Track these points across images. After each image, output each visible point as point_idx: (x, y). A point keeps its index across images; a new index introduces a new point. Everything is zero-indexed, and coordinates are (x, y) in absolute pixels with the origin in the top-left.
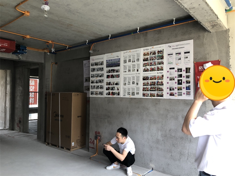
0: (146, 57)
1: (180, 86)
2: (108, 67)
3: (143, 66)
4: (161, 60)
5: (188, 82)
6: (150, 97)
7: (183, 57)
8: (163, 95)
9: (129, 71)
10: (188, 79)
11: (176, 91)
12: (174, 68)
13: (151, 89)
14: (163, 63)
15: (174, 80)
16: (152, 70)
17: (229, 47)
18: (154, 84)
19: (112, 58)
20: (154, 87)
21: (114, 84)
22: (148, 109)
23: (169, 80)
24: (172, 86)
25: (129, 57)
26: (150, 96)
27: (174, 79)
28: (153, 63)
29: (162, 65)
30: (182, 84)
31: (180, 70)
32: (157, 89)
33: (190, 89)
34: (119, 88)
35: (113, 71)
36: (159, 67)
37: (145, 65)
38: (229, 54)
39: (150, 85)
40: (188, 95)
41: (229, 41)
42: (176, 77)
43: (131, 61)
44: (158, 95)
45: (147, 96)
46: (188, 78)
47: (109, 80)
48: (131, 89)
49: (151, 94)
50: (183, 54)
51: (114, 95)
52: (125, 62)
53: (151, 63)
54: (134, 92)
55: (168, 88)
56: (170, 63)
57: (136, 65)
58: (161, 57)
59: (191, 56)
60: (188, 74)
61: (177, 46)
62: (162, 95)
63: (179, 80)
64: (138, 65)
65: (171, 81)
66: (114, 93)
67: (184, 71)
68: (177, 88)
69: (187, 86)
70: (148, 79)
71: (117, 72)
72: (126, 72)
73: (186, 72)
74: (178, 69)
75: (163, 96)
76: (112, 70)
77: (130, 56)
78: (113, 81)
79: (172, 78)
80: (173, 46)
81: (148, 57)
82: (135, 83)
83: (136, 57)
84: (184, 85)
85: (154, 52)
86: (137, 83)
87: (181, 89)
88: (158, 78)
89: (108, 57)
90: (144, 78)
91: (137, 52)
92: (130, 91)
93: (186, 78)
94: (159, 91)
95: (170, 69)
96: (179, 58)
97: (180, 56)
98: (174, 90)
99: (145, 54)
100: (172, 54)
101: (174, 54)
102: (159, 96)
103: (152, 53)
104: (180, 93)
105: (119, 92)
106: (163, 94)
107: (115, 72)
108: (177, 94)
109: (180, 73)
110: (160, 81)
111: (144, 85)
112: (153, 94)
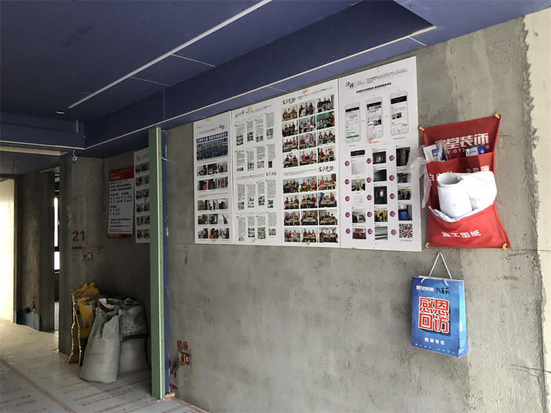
0: (290, 122)
1: (381, 207)
2: (201, 158)
3: (284, 151)
4: (326, 130)
5: (404, 195)
6: (304, 244)
7: (386, 116)
8: (337, 236)
9: (250, 166)
10: (403, 185)
11: (370, 223)
12: (362, 152)
13: (304, 217)
14: (333, 139)
15: (364, 188)
16: (307, 160)
17: (526, 67)
18: (311, 203)
19: (209, 131)
20: (312, 211)
21: (217, 206)
22: (299, 280)
23: (351, 189)
24: (359, 208)
25: (248, 127)
26: (304, 241)
27: (364, 185)
28: (308, 140)
29: (330, 145)
30: (386, 203)
31: (380, 157)
32: (321, 219)
33: (410, 219)
34: (228, 217)
35: (213, 167)
36: (324, 151)
37: (287, 147)
38: (529, 93)
39: (301, 208)
40: (406, 238)
41: (527, 47)
42: (369, 180)
43: (254, 138)
44: (324, 238)
45: (295, 241)
46: (405, 181)
47: (205, 196)
48: (256, 219)
49: (305, 234)
50: (386, 103)
51: (217, 237)
52: (240, 141)
53: (303, 142)
54: (263, 229)
55: (347, 215)
56: (353, 135)
57: (266, 148)
58: (328, 119)
59: (411, 109)
60: (402, 169)
61: (370, 80)
62: (333, 236)
63: (377, 190)
64: (272, 147)
65: (356, 192)
66: (218, 230)
67: (391, 158)
68: (373, 213)
69: (402, 208)
70: (296, 190)
71: (222, 170)
72: (242, 169)
73: (399, 164)
74: (375, 155)
75: (338, 240)
76: (210, 166)
77: (250, 125)
78: (215, 198)
79: (359, 184)
80: (359, 83)
81: (295, 121)
82: (266, 202)
83: (265, 123)
84: (393, 205)
85: (308, 105)
86: (271, 202)
87: (385, 219)
88: (323, 186)
89: (201, 130)
90: (287, 185)
91: (268, 111)
92: (253, 224)
93: (399, 181)
94: (326, 224)
95: (353, 154)
96: (378, 119)
97: (379, 111)
98: (364, 220)
99: (285, 113)
100: (358, 108)
101: (363, 108)
102: (326, 240)
103: (304, 110)
104: (383, 232)
105: (228, 229)
106: (337, 232)
107: (217, 170)
108: (374, 233)
109: (380, 167)
110: (327, 192)
111: (287, 208)
112: (309, 233)
